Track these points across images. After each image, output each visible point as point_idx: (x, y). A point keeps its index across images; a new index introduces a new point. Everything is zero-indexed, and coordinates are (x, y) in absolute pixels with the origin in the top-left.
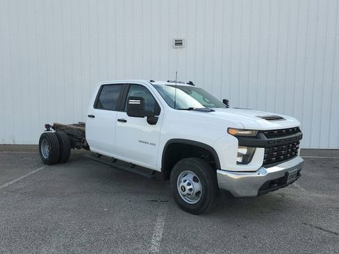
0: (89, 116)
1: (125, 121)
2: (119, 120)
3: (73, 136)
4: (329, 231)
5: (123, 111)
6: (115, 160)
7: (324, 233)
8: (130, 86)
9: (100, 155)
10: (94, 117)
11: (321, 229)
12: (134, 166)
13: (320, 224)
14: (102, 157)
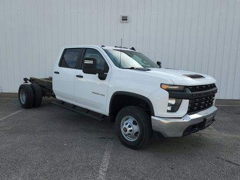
0: (55, 72)
1: (82, 77)
2: (77, 76)
3: (44, 87)
4: (236, 164)
5: (81, 69)
6: (75, 106)
7: (233, 166)
8: (86, 50)
9: (63, 102)
10: (58, 73)
11: (230, 162)
12: (88, 111)
13: (229, 158)
14: (64, 104)
